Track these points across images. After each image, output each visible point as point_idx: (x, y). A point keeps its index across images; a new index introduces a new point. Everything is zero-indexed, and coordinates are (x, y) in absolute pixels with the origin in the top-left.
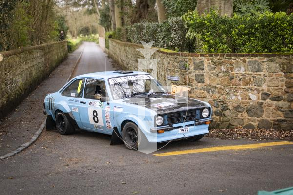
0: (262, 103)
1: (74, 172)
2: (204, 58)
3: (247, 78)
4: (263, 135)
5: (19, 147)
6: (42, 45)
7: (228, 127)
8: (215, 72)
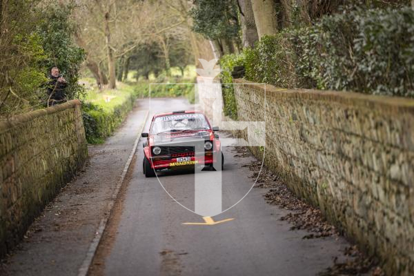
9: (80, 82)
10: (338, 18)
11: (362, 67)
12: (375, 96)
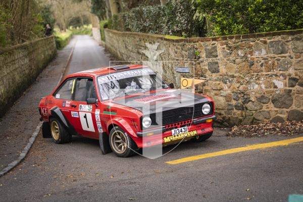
0: (290, 91)
1: (73, 191)
2: (216, 42)
3: (270, 62)
4: (295, 129)
5: (6, 167)
6: (25, 43)
7: (252, 123)
8: (232, 58)
9: (55, 29)
10: (137, 9)
11: (145, 24)
12: (150, 34)
